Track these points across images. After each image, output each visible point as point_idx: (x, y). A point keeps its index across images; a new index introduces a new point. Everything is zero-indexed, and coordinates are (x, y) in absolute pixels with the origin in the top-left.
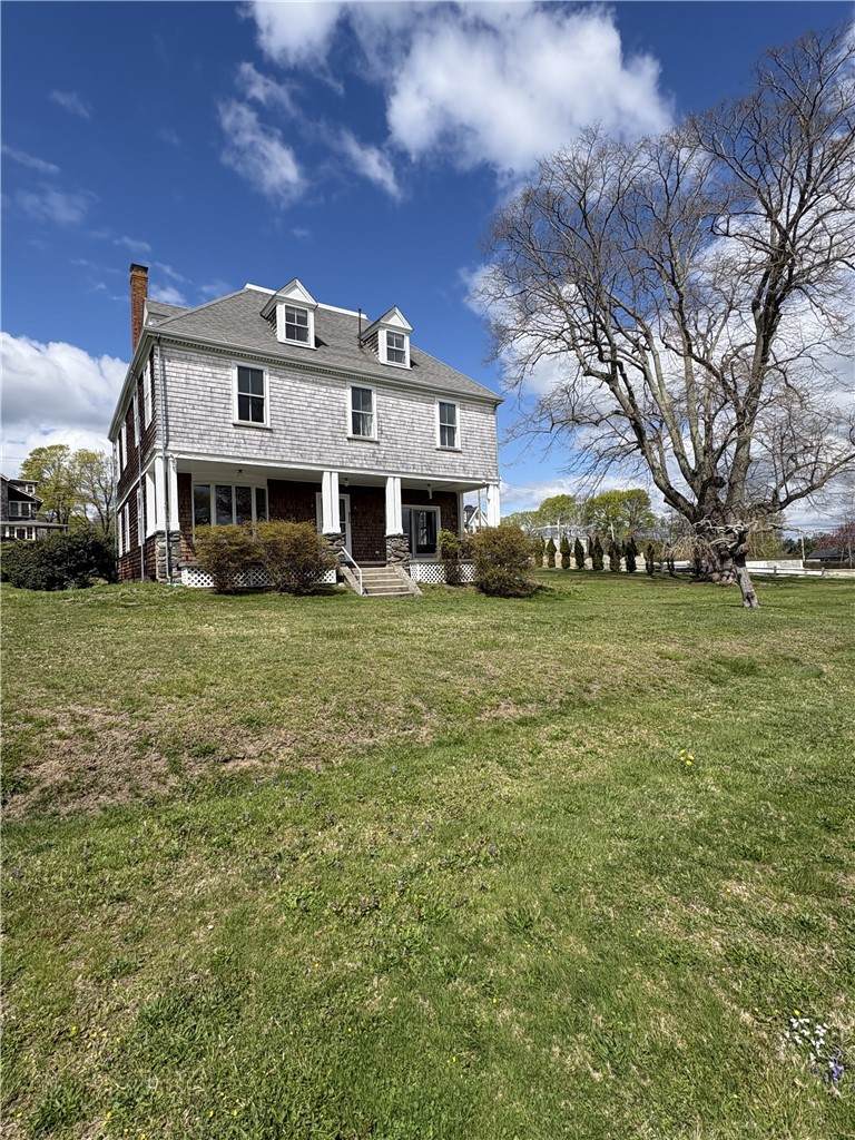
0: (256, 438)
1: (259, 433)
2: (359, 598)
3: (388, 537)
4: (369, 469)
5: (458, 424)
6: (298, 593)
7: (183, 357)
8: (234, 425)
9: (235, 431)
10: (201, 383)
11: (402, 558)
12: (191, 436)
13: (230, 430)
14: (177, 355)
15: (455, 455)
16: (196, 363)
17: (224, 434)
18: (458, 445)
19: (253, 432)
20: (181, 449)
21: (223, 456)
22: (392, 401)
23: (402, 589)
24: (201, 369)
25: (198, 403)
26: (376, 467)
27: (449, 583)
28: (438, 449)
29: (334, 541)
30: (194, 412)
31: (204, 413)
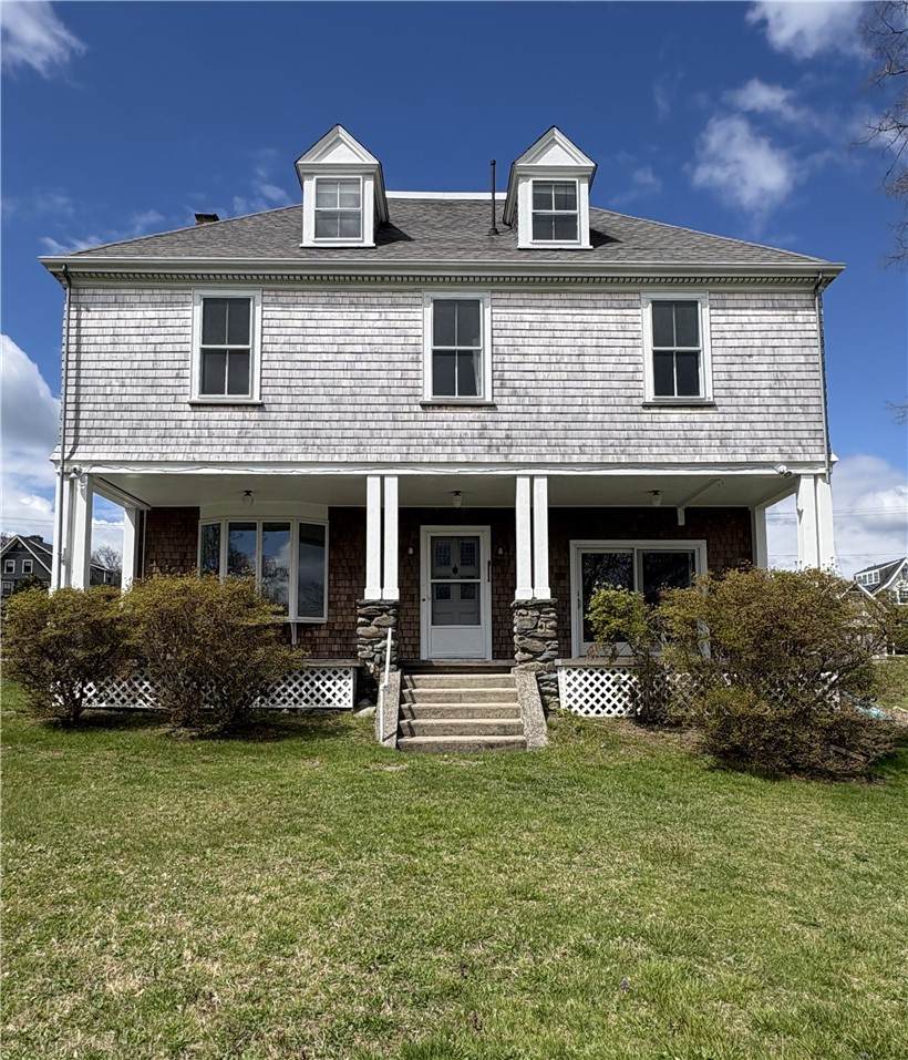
0: (231, 424)
1: (238, 415)
2: (375, 747)
3: (520, 606)
4: (467, 464)
5: (705, 346)
6: (229, 733)
7: (112, 299)
8: (193, 405)
9: (192, 416)
10: (140, 339)
11: (536, 654)
12: (114, 432)
13: (184, 416)
14: (102, 299)
15: (696, 415)
16: (131, 305)
17: (172, 424)
18: (706, 391)
19: (225, 414)
20: (95, 457)
21: (167, 463)
22: (529, 315)
23: (505, 730)
24: (140, 315)
25: (131, 374)
26: (487, 459)
27: (639, 720)
28: (646, 406)
29: (371, 618)
30: (124, 390)
31: (139, 390)
